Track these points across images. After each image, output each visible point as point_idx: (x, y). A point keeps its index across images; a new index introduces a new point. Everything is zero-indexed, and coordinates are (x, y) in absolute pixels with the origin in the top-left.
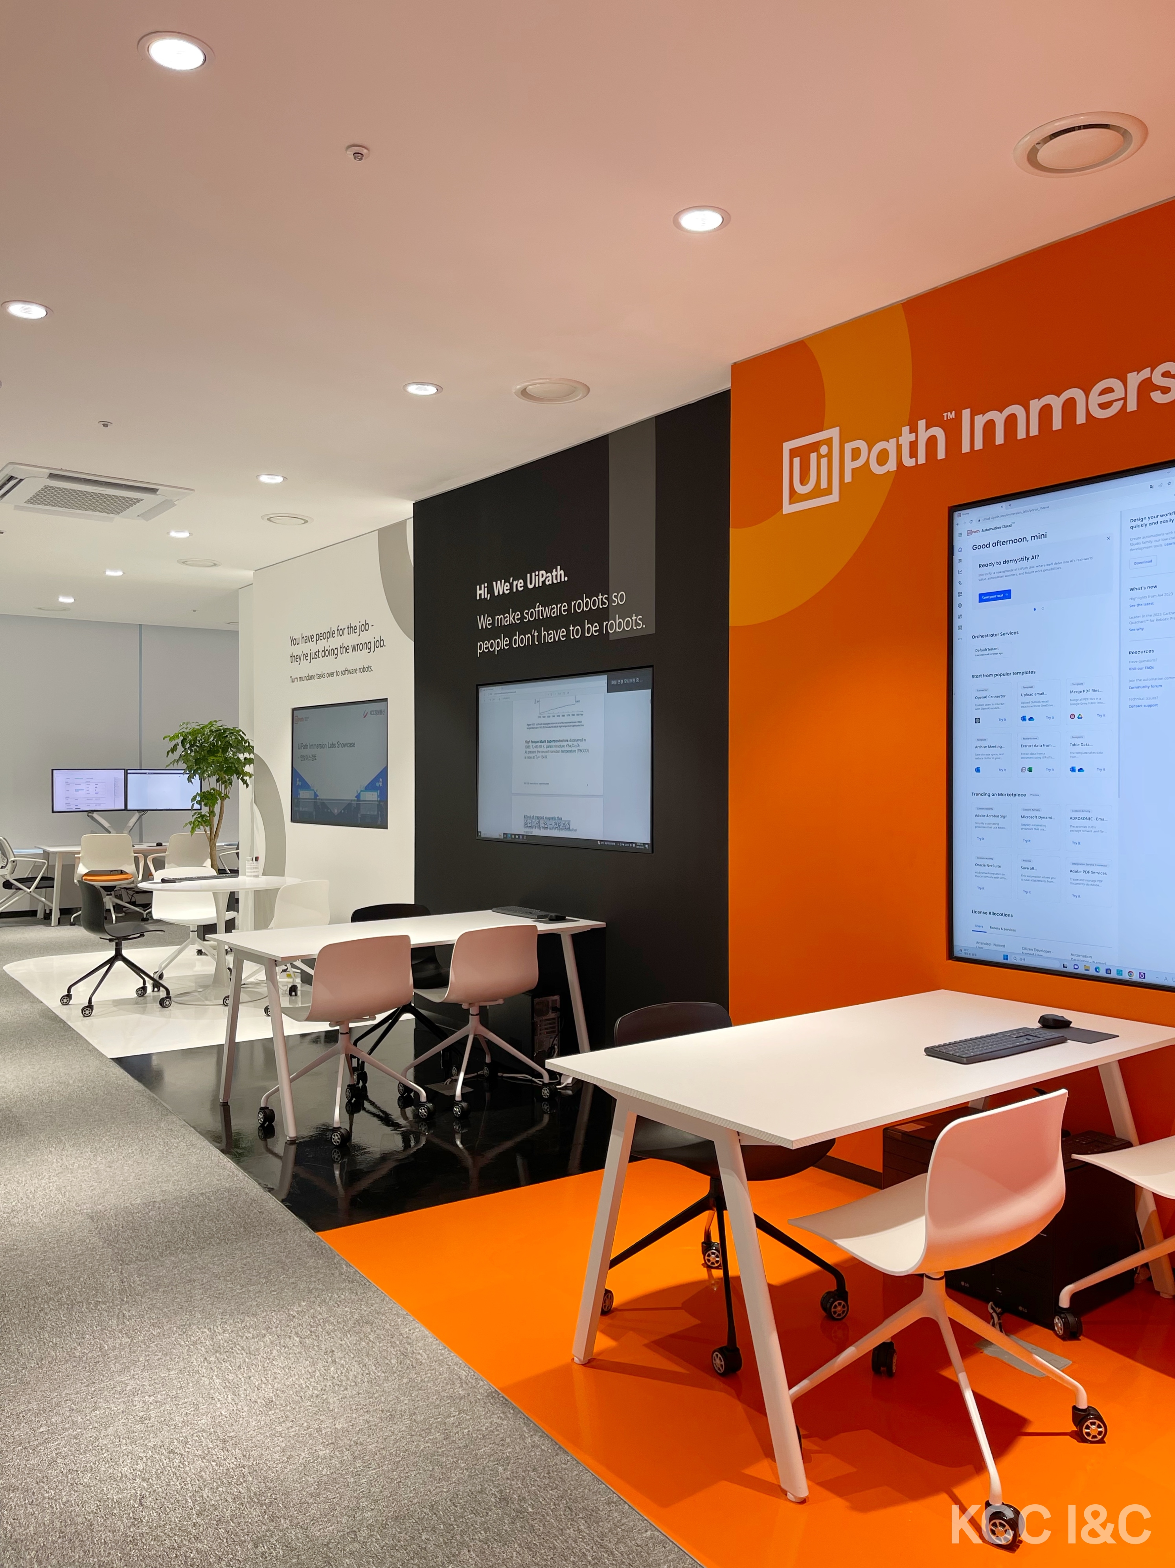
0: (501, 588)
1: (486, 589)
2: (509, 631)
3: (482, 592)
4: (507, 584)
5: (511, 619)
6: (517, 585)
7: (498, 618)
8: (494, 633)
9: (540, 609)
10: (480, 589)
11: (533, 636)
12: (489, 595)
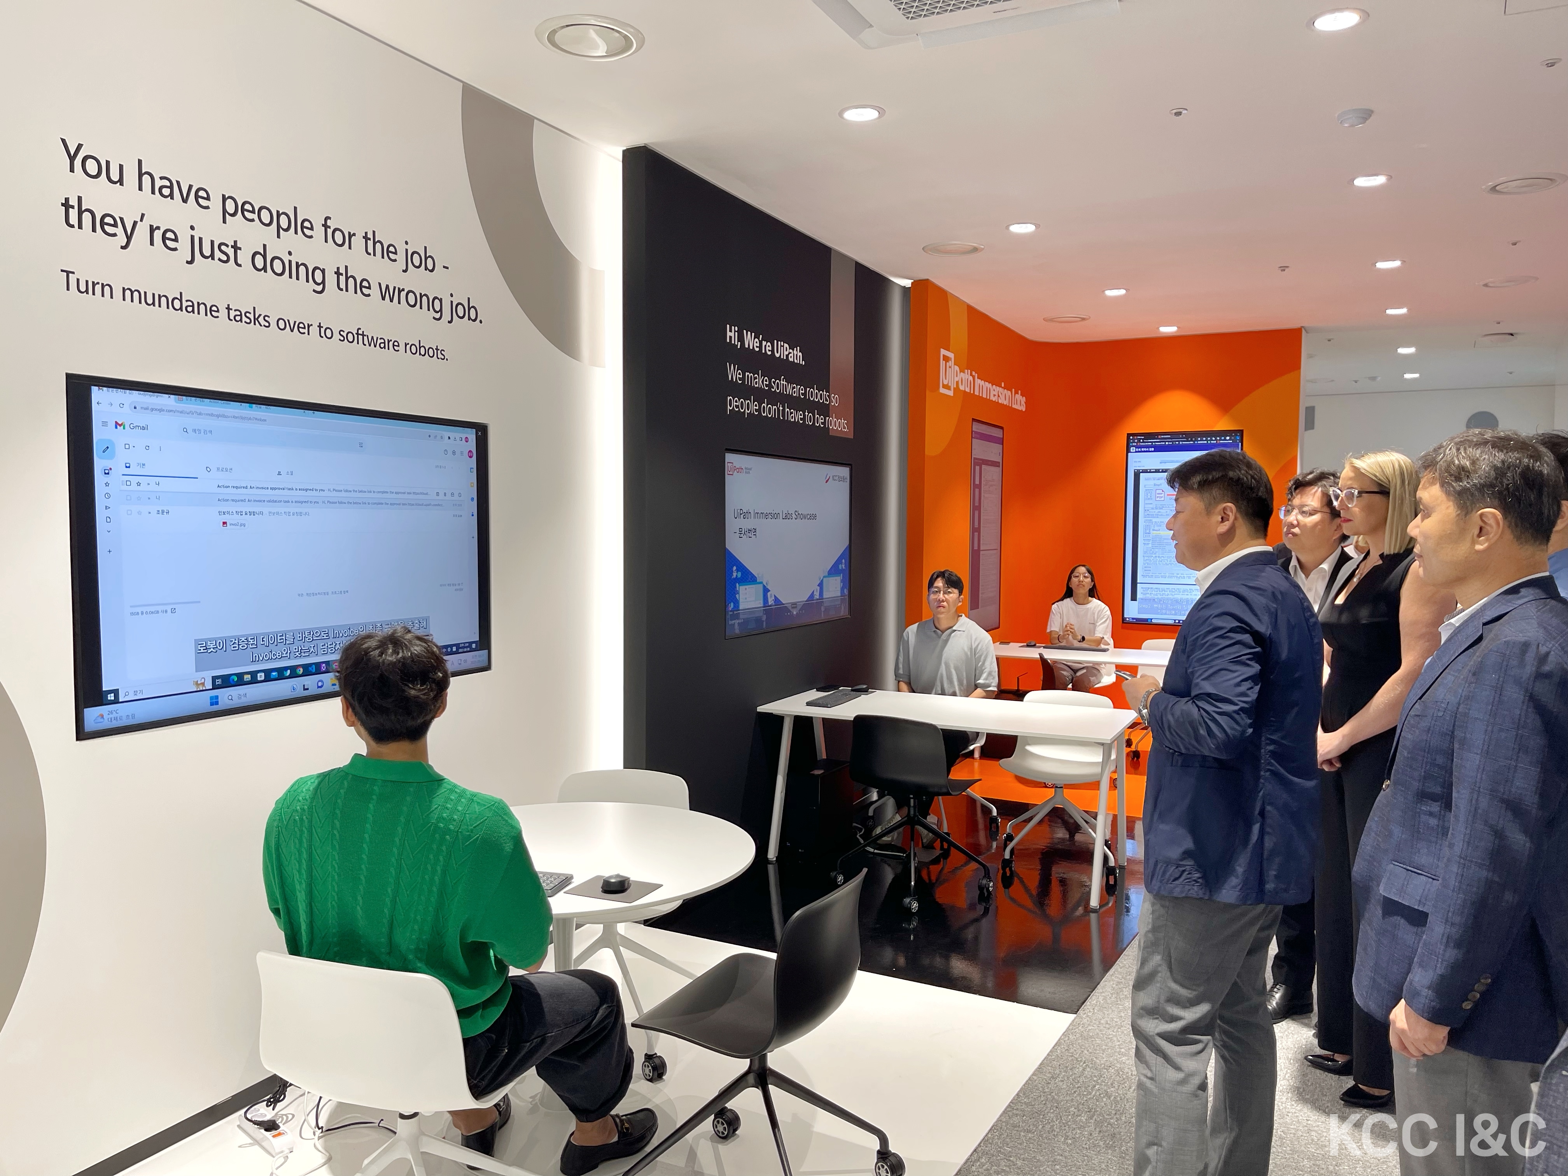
0: (751, 341)
1: (736, 333)
2: (760, 395)
3: (732, 334)
4: (756, 340)
5: (760, 382)
6: (765, 346)
7: (748, 375)
8: (745, 391)
9: (785, 383)
10: (731, 331)
11: (778, 409)
12: (739, 343)
